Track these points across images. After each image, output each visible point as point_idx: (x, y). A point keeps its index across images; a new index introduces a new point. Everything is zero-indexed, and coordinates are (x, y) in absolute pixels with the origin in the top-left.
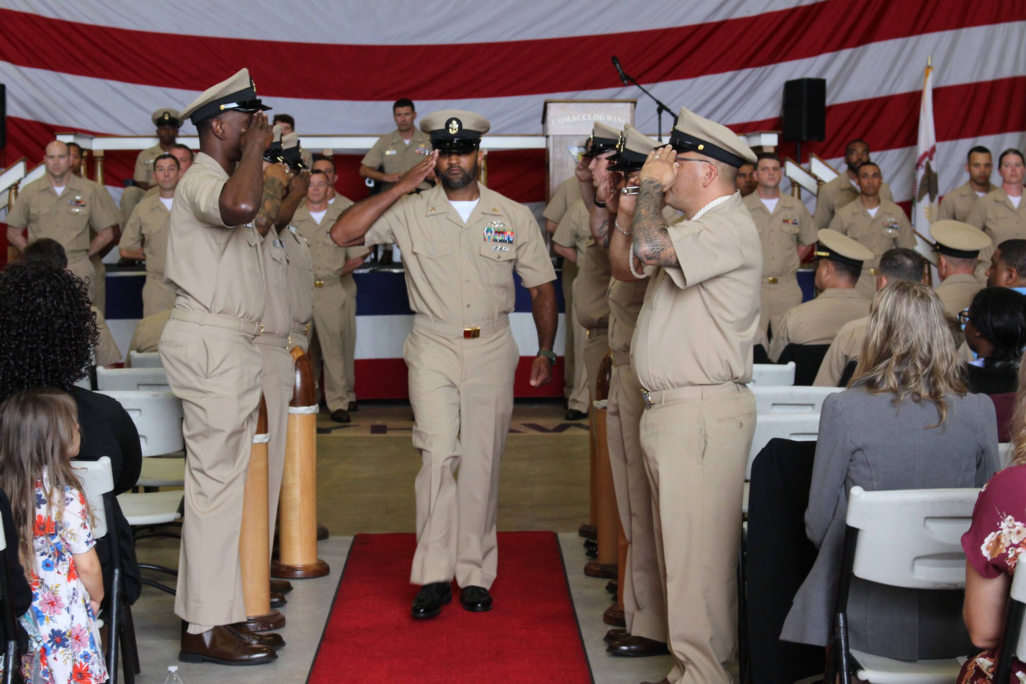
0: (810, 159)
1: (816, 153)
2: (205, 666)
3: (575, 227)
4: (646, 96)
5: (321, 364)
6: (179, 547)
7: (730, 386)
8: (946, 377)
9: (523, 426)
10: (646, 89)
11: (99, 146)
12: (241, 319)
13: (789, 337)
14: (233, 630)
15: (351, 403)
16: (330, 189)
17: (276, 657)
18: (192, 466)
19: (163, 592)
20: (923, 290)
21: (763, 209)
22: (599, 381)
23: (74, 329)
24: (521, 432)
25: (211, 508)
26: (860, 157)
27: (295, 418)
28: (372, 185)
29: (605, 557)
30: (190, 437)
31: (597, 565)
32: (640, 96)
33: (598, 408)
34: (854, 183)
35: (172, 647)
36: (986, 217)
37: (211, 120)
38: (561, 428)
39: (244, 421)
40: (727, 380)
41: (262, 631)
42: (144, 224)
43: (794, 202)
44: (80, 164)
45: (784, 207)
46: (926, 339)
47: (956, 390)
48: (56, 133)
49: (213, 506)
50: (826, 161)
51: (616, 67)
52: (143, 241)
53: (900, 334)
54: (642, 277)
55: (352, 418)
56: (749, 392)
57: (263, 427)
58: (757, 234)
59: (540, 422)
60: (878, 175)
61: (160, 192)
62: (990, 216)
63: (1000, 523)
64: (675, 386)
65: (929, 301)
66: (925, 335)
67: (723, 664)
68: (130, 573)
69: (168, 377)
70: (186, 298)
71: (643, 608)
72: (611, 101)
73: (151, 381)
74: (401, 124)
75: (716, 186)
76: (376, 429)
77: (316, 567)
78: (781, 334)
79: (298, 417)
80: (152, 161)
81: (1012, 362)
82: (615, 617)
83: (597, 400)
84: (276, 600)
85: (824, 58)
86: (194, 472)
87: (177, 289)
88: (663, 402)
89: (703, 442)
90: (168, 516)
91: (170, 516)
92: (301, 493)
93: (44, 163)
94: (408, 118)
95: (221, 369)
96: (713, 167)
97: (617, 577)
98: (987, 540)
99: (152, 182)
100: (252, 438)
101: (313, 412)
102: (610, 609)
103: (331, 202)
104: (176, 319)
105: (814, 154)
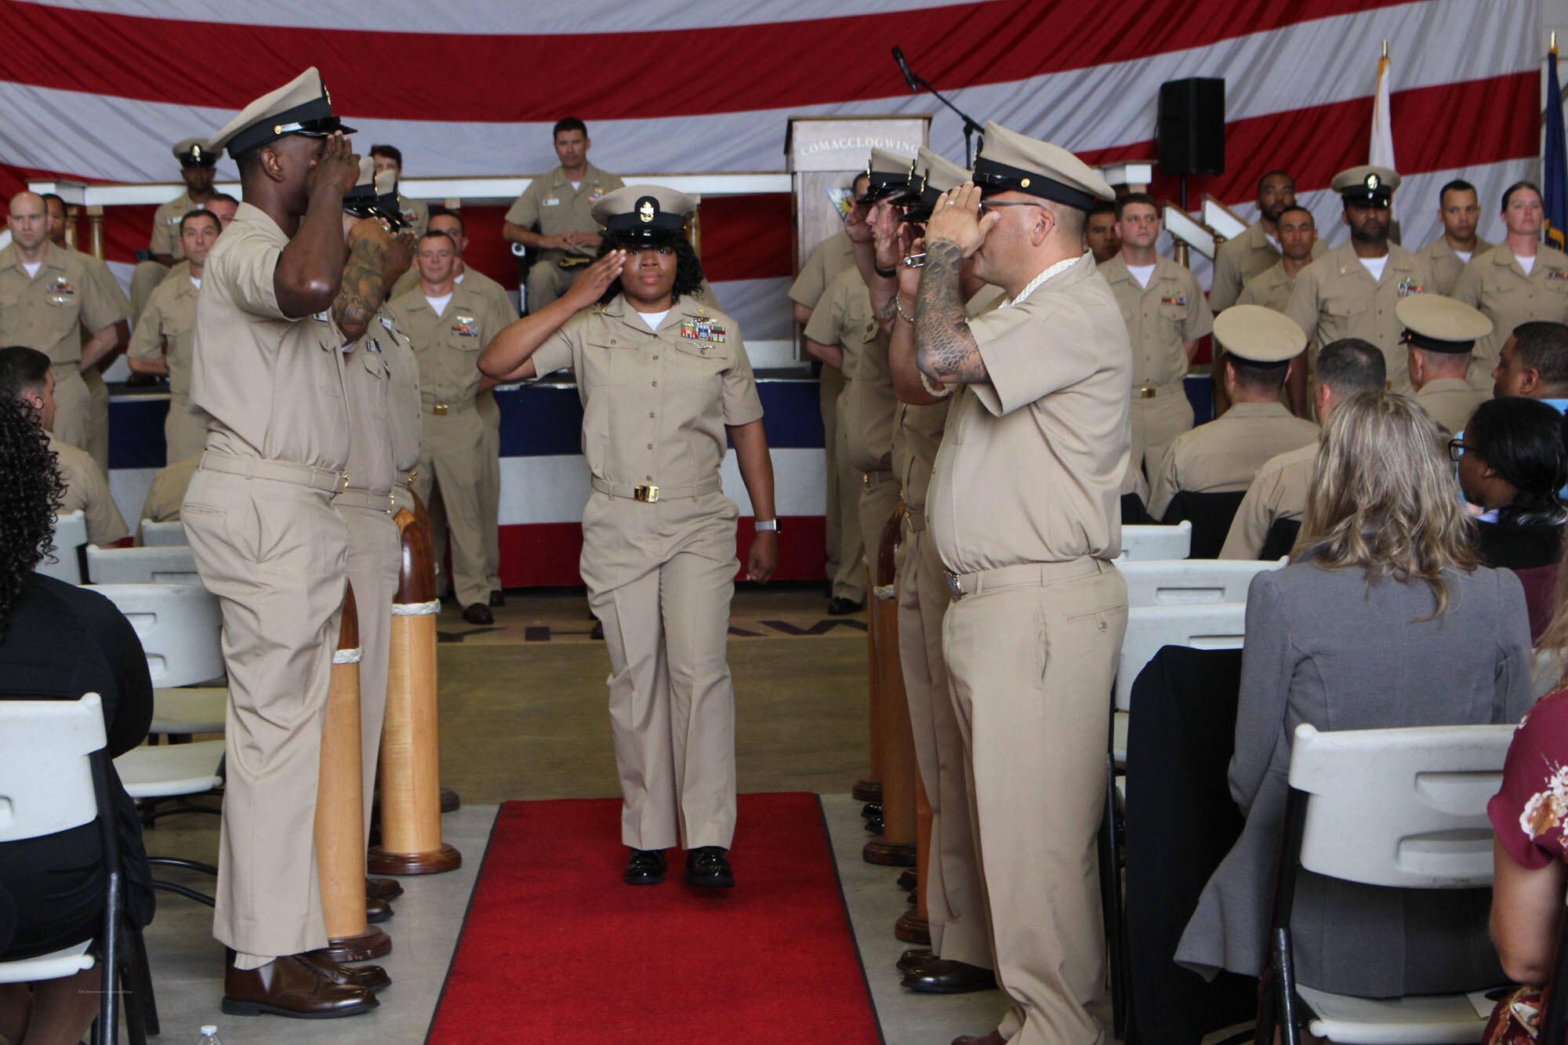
0: (1203, 203)
1: (1213, 194)
2: (264, 1020)
3: (839, 314)
4: (948, 109)
5: (447, 533)
6: (218, 827)
7: (1085, 563)
8: (1444, 540)
9: (762, 625)
10: (948, 99)
11: (95, 198)
12: (313, 467)
13: (1179, 479)
14: (308, 962)
15: (494, 593)
16: (457, 261)
17: (376, 1003)
18: (237, 703)
19: (191, 900)
20: (1399, 403)
21: (1131, 282)
22: (882, 555)
23: (24, 483)
24: (761, 635)
25: (268, 769)
26: (1280, 198)
27: (402, 621)
28: (522, 253)
29: (896, 833)
30: (236, 657)
31: (883, 846)
32: (939, 109)
33: (881, 598)
34: (1272, 240)
35: (209, 991)
36: (1482, 288)
37: (259, 151)
38: (821, 628)
39: (319, 630)
40: (1080, 553)
41: (354, 961)
42: (166, 319)
43: (1178, 270)
44: (64, 228)
45: (1164, 279)
46: (1408, 481)
47: (1461, 563)
48: (26, 181)
49: (274, 764)
50: (1230, 207)
51: (900, 65)
52: (165, 345)
53: (1366, 474)
54: (941, 394)
55: (495, 617)
56: (1116, 573)
57: (350, 637)
58: (1123, 320)
59: (790, 618)
60: (1309, 225)
61: (191, 269)
62: (1486, 288)
63: (1549, 779)
64: (998, 565)
65: (1408, 419)
66: (1406, 474)
67: (1086, 1006)
68: (136, 879)
69: (197, 561)
70: (225, 435)
71: (959, 916)
72: (894, 116)
73: (173, 568)
74: (566, 157)
75: (1052, 243)
76: (533, 634)
77: (441, 856)
78: (1168, 475)
79: (407, 620)
80: (177, 220)
81: (1547, 515)
82: (914, 929)
83: (879, 585)
84: (376, 911)
85: (1224, 46)
86: (241, 713)
87: (209, 421)
88: (979, 590)
89: (1043, 656)
90: (201, 782)
91: (203, 782)
92: (415, 739)
93: (8, 228)
94: (577, 148)
95: (280, 549)
96: (1047, 214)
97: (914, 865)
98: (1529, 807)
99: (178, 254)
100: (333, 656)
101: (431, 611)
102: (906, 917)
103: (458, 280)
104: (209, 469)
105: (1208, 195)
